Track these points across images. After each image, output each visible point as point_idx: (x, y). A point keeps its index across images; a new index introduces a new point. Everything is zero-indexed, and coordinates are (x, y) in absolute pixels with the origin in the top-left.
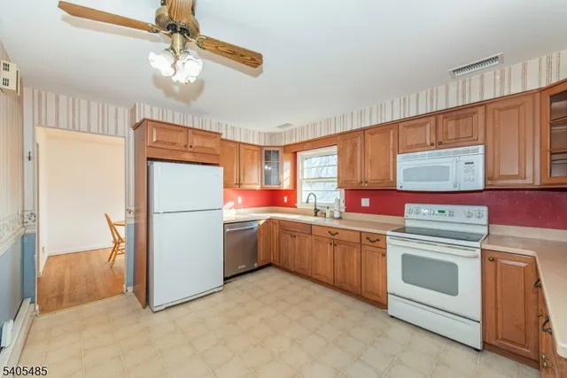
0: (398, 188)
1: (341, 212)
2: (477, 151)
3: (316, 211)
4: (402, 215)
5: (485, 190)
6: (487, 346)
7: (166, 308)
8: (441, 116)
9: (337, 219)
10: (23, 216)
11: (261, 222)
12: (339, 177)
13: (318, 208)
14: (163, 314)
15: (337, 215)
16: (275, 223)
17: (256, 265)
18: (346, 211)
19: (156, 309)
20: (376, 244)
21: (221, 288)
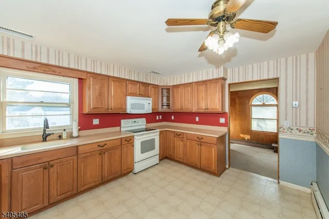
0: (129, 113)
2: (150, 100)
3: (46, 136)
4: (120, 126)
5: (152, 113)
6: (160, 160)
15: (75, 134)
20: (129, 142)
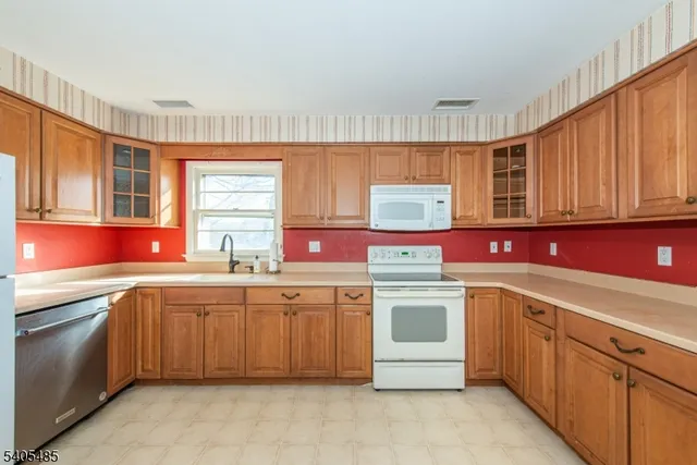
0: (373, 227)
2: (446, 190)
3: (233, 265)
5: (452, 229)
6: (470, 382)
8: (415, 149)
15: (273, 267)
20: (358, 301)
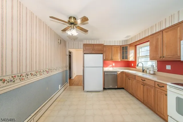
1: (155, 72)
7: (87, 92)
9: (151, 74)
10: (66, 66)
11: (119, 73)
12: (150, 56)
13: (144, 69)
14: (86, 93)
16: (124, 73)
17: (116, 87)
18: (158, 71)
19: (85, 91)
21: (102, 91)
